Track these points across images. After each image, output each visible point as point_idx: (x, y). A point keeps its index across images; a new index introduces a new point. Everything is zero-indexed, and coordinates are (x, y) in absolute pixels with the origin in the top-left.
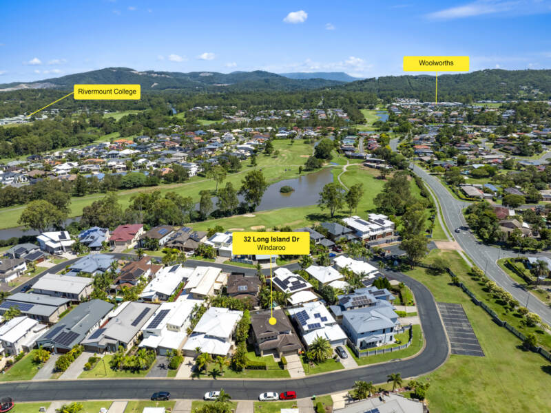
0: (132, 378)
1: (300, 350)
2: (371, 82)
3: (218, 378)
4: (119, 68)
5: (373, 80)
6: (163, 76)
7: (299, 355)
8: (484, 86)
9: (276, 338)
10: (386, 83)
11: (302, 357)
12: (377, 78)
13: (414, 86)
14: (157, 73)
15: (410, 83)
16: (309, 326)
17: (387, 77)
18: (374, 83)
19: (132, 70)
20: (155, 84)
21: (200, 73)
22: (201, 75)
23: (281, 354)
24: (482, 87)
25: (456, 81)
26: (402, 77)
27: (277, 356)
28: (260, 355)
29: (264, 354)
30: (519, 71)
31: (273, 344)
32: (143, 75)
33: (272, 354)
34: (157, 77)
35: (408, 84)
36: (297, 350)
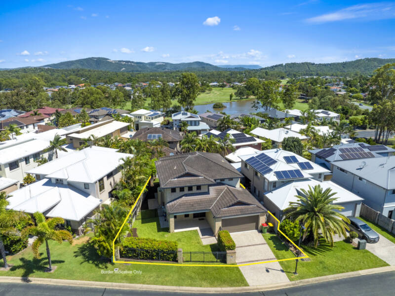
1: (263, 220)
2: (279, 67)
3: (36, 279)
4: (99, 58)
5: (281, 65)
6: (129, 63)
7: (261, 231)
8: (365, 70)
9: (208, 193)
10: (291, 67)
11: (269, 235)
12: (284, 64)
13: (311, 69)
14: (126, 62)
15: (309, 68)
16: (278, 174)
17: (292, 63)
18: (281, 68)
19: (108, 59)
20: (124, 69)
21: (156, 63)
22: (157, 64)
23: (218, 224)
24: (363, 70)
25: (343, 67)
26: (302, 63)
27: (208, 231)
28: (167, 230)
29: (176, 227)
30: (391, 59)
31: (200, 203)
32: (116, 63)
33: (198, 228)
34: (125, 64)
35: (308, 68)
36: (256, 219)
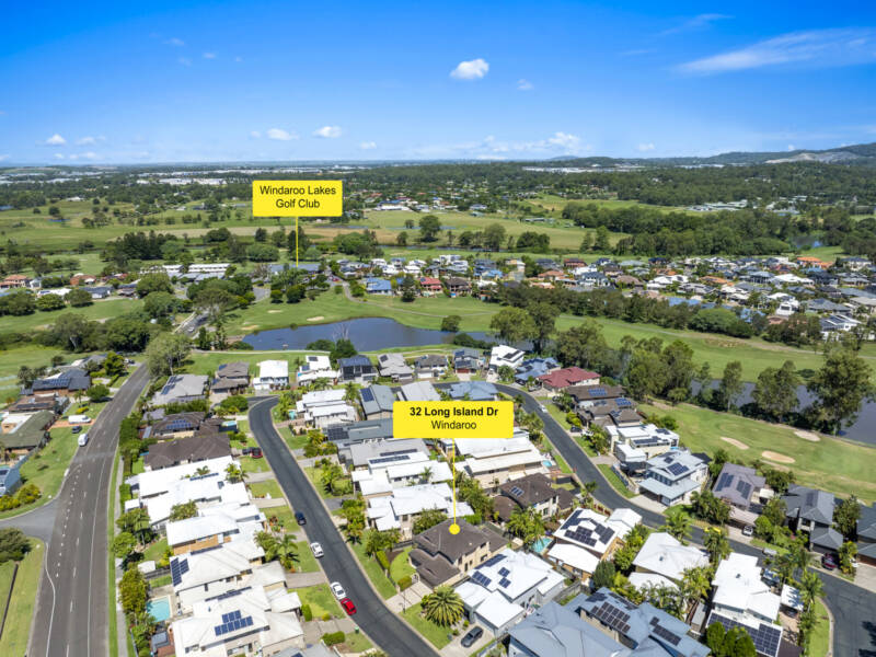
0: (318, 494)
3: (349, 545)
